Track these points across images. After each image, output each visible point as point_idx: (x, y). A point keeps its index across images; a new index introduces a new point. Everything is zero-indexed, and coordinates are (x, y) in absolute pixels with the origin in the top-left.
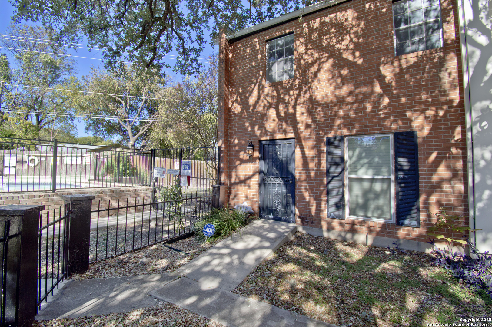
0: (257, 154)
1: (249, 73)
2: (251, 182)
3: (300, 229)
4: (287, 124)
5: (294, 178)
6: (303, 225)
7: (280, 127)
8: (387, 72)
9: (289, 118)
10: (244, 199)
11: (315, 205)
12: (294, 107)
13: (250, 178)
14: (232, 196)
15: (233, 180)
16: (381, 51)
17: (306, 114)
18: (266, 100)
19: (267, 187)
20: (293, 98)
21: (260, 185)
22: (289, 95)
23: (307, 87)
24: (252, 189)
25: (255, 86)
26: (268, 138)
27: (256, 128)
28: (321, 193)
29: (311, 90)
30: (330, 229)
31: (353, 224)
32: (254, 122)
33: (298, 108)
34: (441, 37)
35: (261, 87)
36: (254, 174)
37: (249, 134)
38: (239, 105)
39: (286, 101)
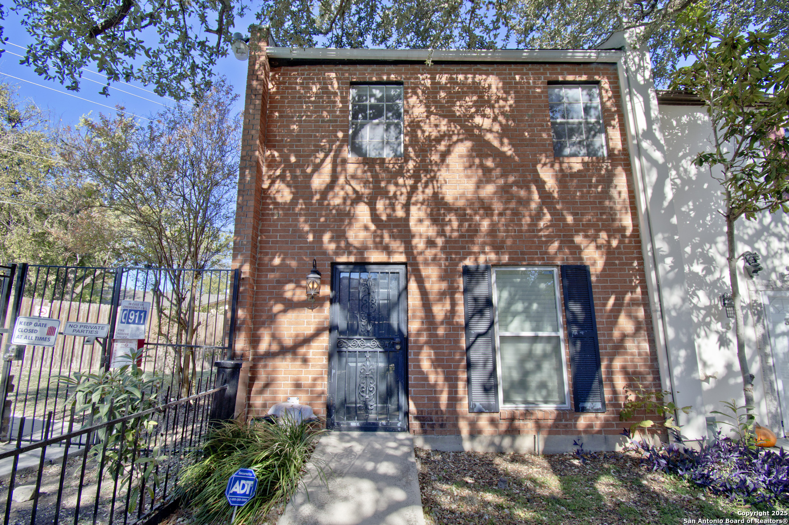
0: (326, 290)
1: (313, 131)
2: (311, 351)
3: (419, 442)
4: (393, 236)
5: (405, 340)
6: (424, 432)
7: (378, 240)
8: (548, 176)
9: (396, 226)
10: (289, 389)
11: (446, 389)
12: (407, 207)
13: (307, 340)
14: (258, 385)
15: (263, 347)
16: (537, 145)
17: (427, 223)
18: (350, 185)
19: (344, 360)
20: (404, 190)
21: (330, 357)
22: (397, 184)
23: (428, 176)
24: (313, 366)
25: (326, 156)
26: (352, 259)
27: (326, 237)
28: (457, 367)
29: (435, 182)
30: (475, 433)
31: (512, 419)
32: (321, 225)
33: (413, 210)
34: (604, 144)
35: (339, 160)
36: (318, 333)
37: (308, 248)
38: (289, 186)
39: (391, 194)
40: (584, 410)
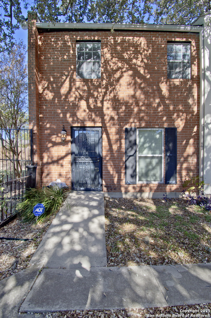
0: (69, 138)
1: (60, 65)
2: (64, 162)
3: (106, 195)
4: (96, 115)
5: (101, 158)
6: (108, 191)
7: (90, 117)
8: (164, 88)
9: (97, 111)
10: (57, 176)
11: (117, 176)
12: (102, 102)
13: (62, 158)
14: (44, 175)
15: (45, 160)
16: (160, 73)
17: (111, 109)
18: (78, 92)
19: (77, 165)
20: (101, 94)
21: (72, 164)
22: (98, 92)
23: (112, 88)
24: (65, 168)
25: (66, 78)
26: (79, 125)
27: (68, 115)
28: (121, 168)
29: (115, 91)
30: (127, 192)
31: (141, 187)
32: (65, 110)
33: (105, 103)
34: (190, 73)
35: (72, 80)
36: (67, 155)
37: (61, 120)
38: (51, 92)
39: (96, 96)
40: (168, 183)
